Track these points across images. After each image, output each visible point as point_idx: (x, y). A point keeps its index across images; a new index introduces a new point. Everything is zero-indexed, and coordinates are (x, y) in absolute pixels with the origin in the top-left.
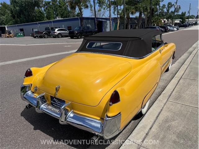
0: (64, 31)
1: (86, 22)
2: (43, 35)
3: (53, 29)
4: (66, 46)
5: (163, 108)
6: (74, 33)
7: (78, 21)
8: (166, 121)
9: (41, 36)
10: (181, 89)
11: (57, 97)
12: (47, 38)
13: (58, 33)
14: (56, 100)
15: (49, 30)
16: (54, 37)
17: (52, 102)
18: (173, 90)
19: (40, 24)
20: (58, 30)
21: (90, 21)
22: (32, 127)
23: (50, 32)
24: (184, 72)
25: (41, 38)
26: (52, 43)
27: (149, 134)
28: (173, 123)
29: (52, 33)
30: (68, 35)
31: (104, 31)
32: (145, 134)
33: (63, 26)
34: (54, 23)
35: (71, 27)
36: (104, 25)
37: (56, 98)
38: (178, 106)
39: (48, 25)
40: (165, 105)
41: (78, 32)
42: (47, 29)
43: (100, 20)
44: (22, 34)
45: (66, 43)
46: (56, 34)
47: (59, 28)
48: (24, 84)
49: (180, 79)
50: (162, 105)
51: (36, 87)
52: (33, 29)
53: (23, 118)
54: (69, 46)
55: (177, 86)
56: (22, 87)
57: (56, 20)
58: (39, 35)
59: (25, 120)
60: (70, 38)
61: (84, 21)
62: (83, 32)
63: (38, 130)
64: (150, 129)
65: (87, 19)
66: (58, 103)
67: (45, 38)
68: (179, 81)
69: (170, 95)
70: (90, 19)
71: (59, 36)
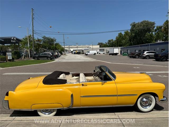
12: (138, 58)
13: (146, 55)
19: (141, 46)
23: (140, 54)
32: (21, 120)
35: (165, 49)
41: (163, 55)
44: (127, 54)
52: (135, 50)
60: (155, 60)
71: (147, 57)
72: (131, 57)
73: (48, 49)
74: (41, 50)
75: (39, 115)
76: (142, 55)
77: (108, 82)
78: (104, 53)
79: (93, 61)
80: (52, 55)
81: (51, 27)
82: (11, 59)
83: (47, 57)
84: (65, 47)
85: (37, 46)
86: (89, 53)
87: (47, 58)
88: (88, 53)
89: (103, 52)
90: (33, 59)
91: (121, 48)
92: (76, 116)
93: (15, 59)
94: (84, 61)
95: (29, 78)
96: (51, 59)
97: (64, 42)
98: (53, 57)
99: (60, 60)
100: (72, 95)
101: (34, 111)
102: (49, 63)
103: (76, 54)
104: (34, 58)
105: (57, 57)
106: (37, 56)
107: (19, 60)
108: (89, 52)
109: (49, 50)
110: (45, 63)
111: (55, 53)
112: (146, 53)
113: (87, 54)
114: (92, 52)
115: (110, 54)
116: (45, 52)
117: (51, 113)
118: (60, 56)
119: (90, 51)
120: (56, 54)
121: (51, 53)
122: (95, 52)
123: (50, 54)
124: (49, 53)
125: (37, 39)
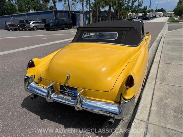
0: (40, 24)
1: (61, 15)
2: (17, 28)
3: (28, 22)
4: (44, 38)
5: (154, 89)
6: (50, 26)
7: (52, 14)
8: (161, 100)
9: (16, 29)
10: (163, 72)
11: (67, 85)
12: (22, 31)
13: (33, 26)
14: (66, 89)
15: (24, 23)
16: (29, 30)
17: (62, 91)
18: (157, 73)
19: (13, 17)
20: (33, 23)
21: (64, 14)
22: (39, 117)
23: (25, 25)
24: (160, 57)
25: (15, 31)
26: (29, 35)
27: (151, 112)
28: (167, 101)
29: (27, 26)
30: (44, 27)
31: (77, 23)
32: (148, 113)
33: (38, 19)
34: (28, 16)
35: (45, 19)
36: (78, 17)
37: (66, 87)
38: (166, 86)
39: (22, 18)
40: (155, 86)
41: (54, 24)
42: (21, 22)
43: (73, 13)
45: (44, 35)
46: (31, 26)
47: (34, 21)
48: (27, 75)
49: (159, 64)
50: (153, 86)
51: (41, 78)
52: (5, 22)
53: (25, 109)
54: (47, 38)
55: (159, 70)
56: (25, 78)
57: (29, 12)
58: (14, 28)
59: (28, 111)
60: (46, 30)
61: (58, 14)
62: (59, 24)
63: (45, 120)
64: (151, 107)
65: (61, 12)
66: (69, 91)
67: (20, 31)
68: (159, 66)
69: (156, 78)
70: (64, 12)
71: (35, 28)
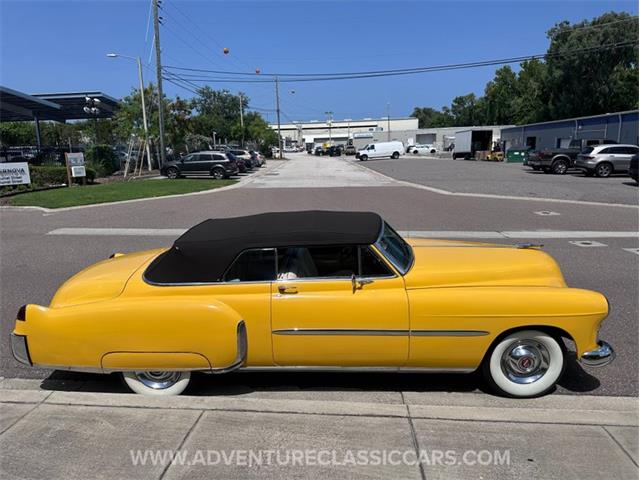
2: (549, 163)
9: (546, 167)
19: (582, 125)
20: (604, 151)
38: (183, 425)
44: (523, 154)
46: (590, 162)
52: (559, 141)
54: (552, 213)
64: (86, 405)
71: (603, 170)
72: (536, 169)
73: (217, 139)
74: (190, 140)
75: (129, 390)
76: (580, 160)
77: (377, 281)
78: (433, 151)
79: (379, 184)
80: (227, 160)
81: (226, 52)
82: (84, 175)
83: (212, 169)
84: (282, 127)
85: (175, 126)
86: (371, 151)
87: (213, 174)
88: (370, 153)
89: (431, 149)
90: (162, 175)
91: (502, 131)
92: (254, 400)
93: (97, 174)
94: (345, 185)
95: (113, 256)
96: (226, 177)
97: (278, 111)
98: (235, 169)
99: (257, 181)
100: (242, 327)
101: (112, 373)
102: (215, 190)
103: (324, 154)
104: (165, 172)
105: (248, 167)
106: (175, 163)
107: (112, 178)
108: (373, 147)
109: (223, 142)
110: (201, 193)
111: (244, 153)
112: (597, 154)
113: (365, 156)
114: (383, 148)
115: (457, 155)
116: (208, 149)
117: (173, 383)
118: (259, 166)
119: (376, 145)
120: (247, 156)
121: (224, 155)
122: (398, 146)
123: (221, 158)
124: (218, 153)
125: (175, 101)
